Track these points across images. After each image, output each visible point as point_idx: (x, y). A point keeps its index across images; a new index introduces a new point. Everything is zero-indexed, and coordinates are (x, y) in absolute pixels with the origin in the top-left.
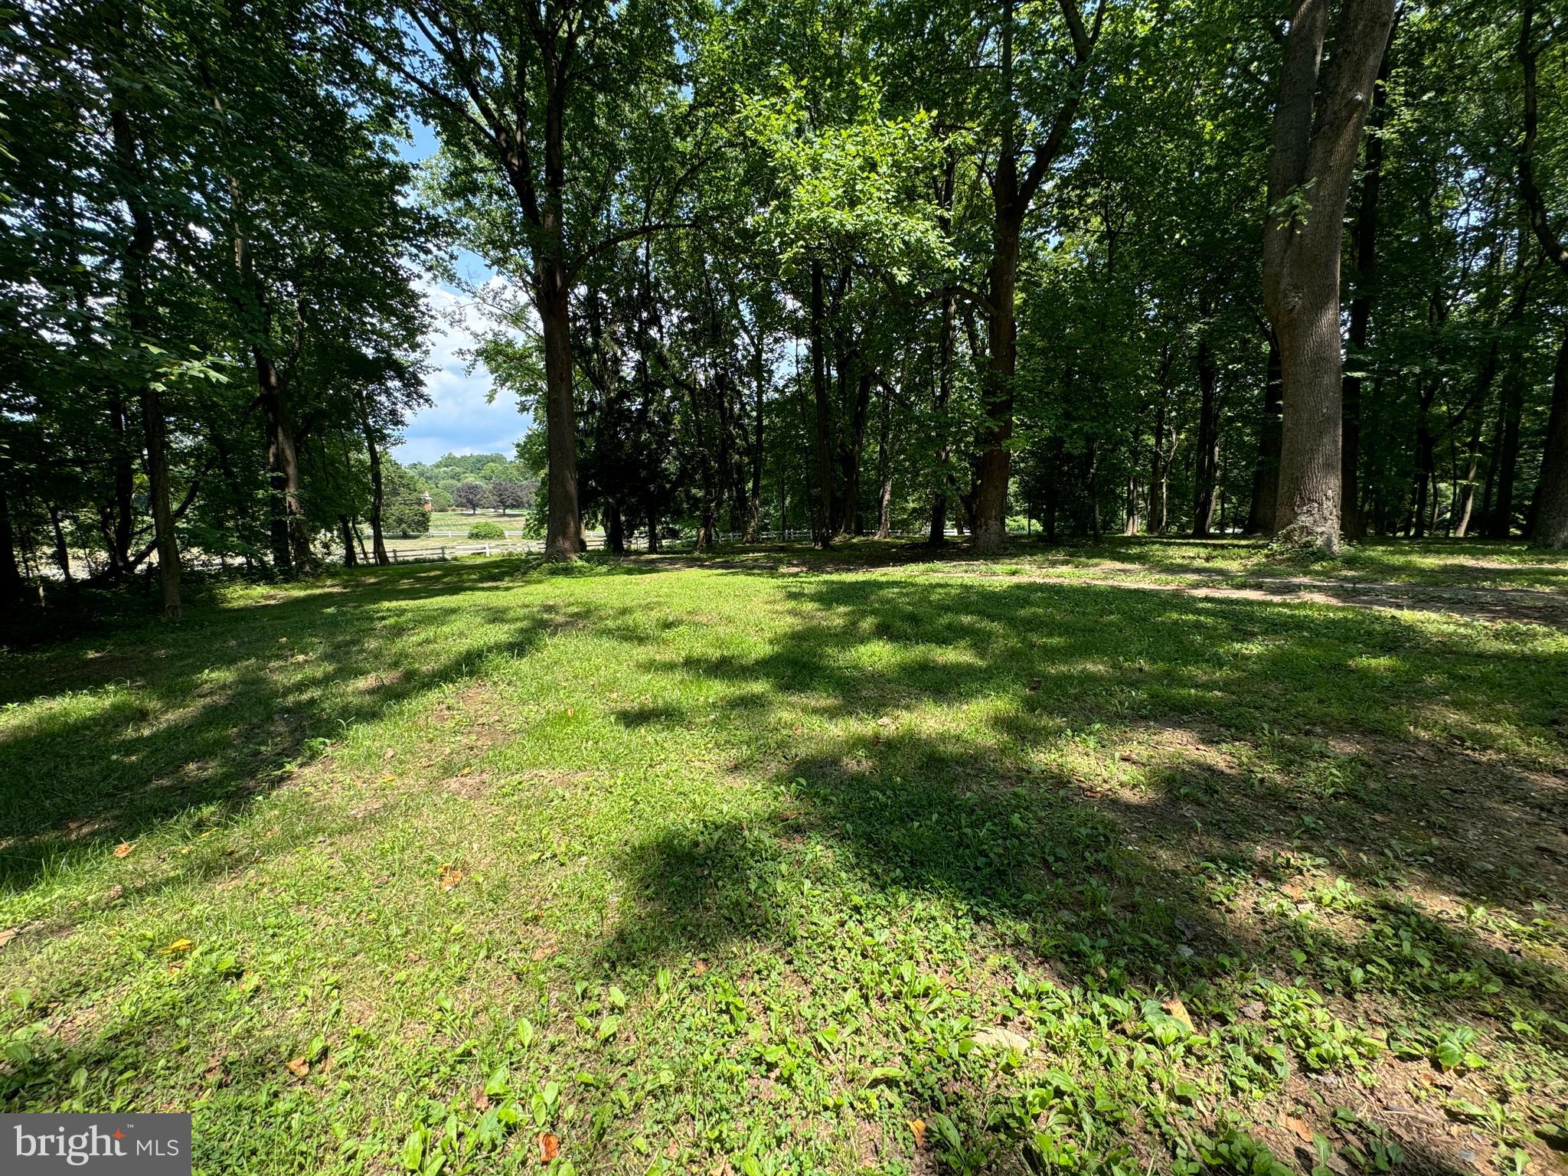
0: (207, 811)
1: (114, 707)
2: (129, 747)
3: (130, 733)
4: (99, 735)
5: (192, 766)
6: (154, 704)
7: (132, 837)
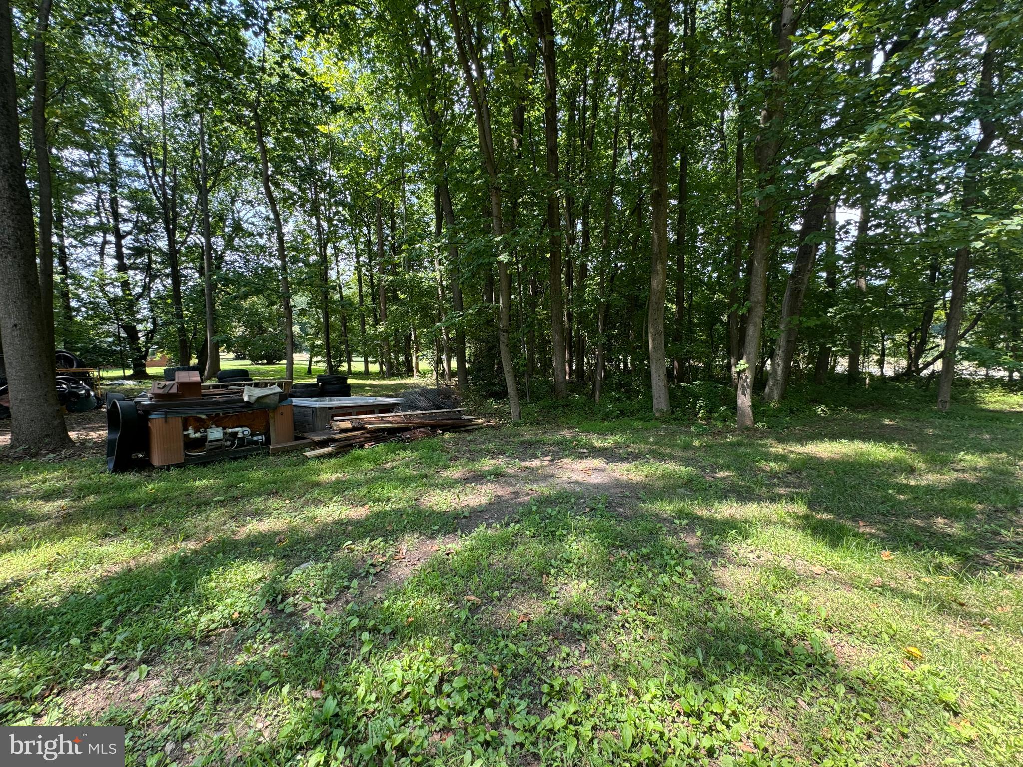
0: (946, 560)
1: (896, 460)
2: (901, 489)
3: (902, 479)
4: (883, 474)
5: (940, 520)
6: (921, 465)
7: (893, 550)
